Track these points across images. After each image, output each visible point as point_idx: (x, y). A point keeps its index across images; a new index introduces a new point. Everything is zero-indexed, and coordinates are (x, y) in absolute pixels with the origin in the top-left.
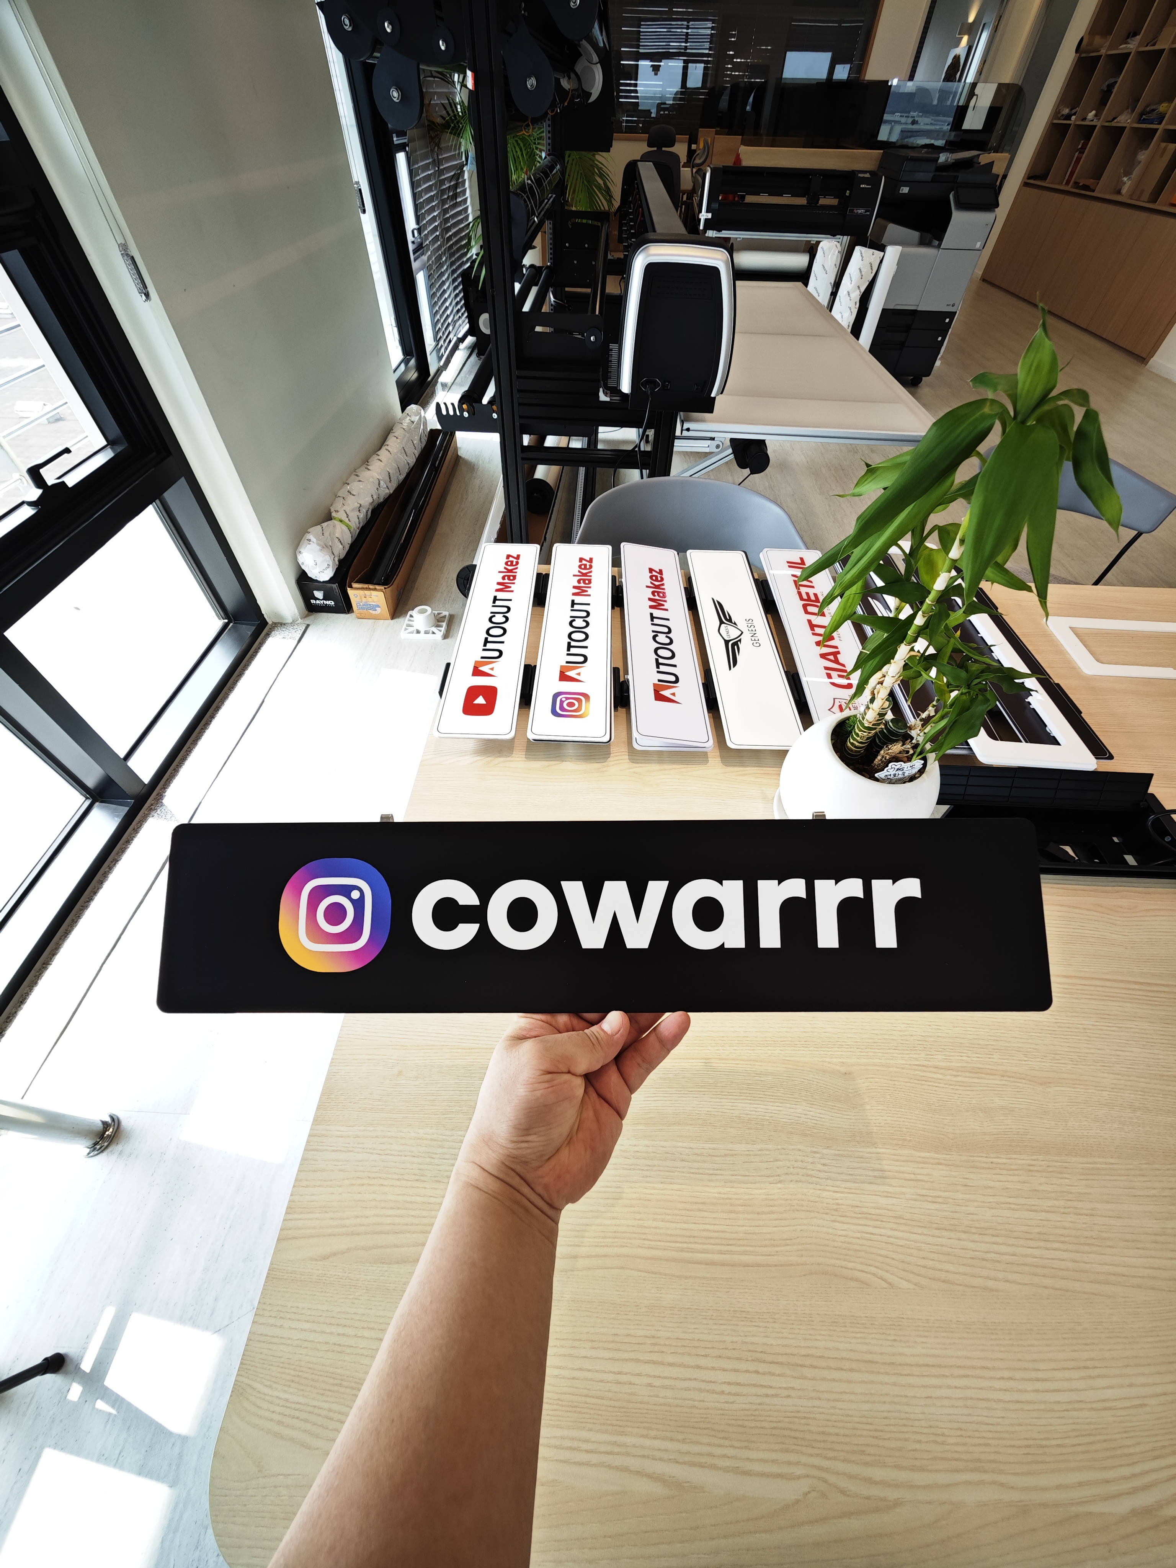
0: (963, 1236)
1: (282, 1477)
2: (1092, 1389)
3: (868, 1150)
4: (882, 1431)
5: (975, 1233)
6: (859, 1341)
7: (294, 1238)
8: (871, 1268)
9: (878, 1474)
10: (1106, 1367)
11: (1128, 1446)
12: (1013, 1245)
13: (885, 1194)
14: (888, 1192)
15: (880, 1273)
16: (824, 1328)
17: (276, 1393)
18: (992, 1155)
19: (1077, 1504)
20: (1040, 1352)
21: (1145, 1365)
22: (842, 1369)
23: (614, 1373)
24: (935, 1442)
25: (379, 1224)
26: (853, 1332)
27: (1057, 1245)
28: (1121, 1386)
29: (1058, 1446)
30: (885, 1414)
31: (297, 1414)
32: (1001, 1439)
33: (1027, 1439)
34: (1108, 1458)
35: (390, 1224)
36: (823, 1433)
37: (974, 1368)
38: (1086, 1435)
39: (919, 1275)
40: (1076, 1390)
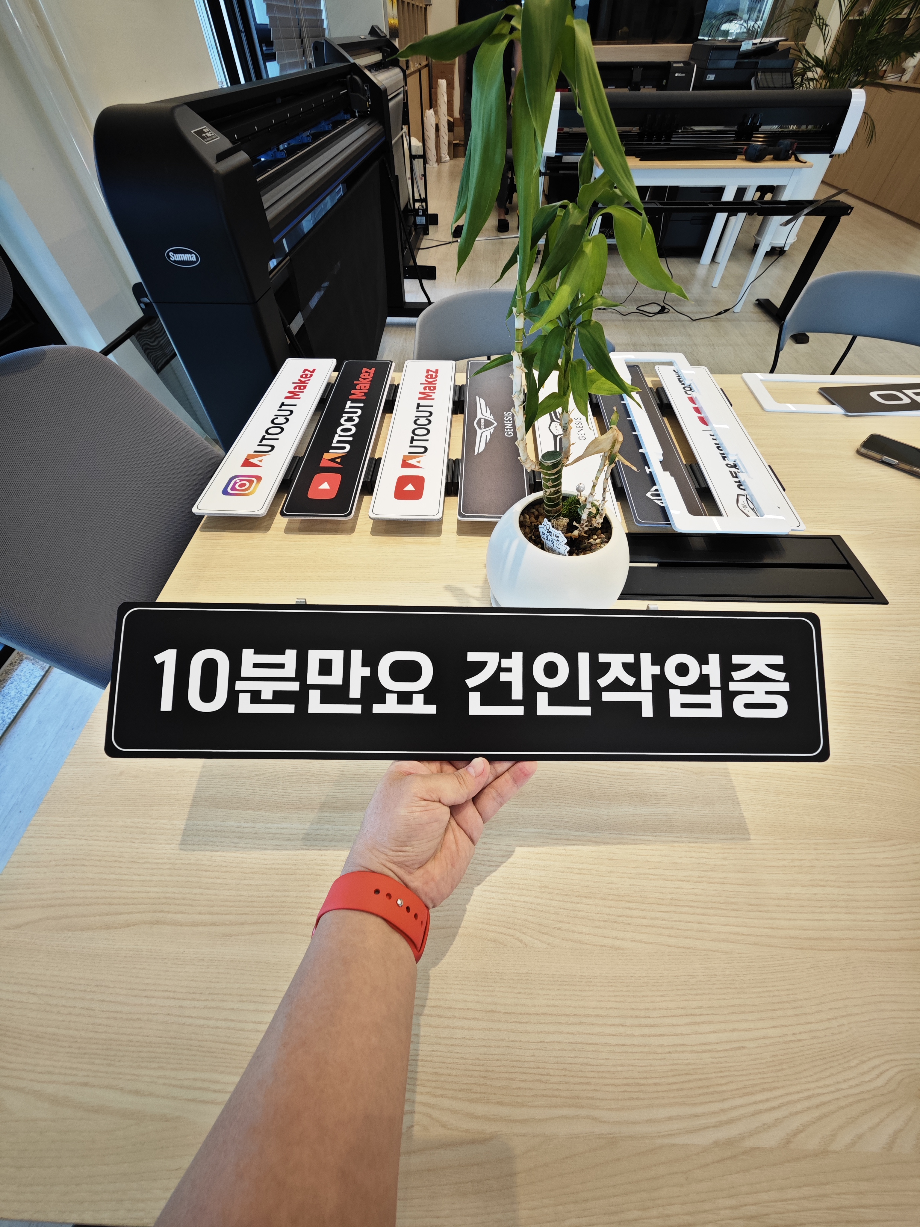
0: (600, 902)
2: (696, 1033)
3: (527, 830)
4: (491, 1071)
5: (611, 900)
6: (487, 993)
8: (509, 930)
9: (480, 1109)
10: (713, 1014)
11: (721, 1085)
12: (645, 910)
13: (536, 867)
15: (518, 934)
16: (457, 982)
18: (641, 834)
19: (664, 1136)
20: (653, 1002)
21: (750, 1012)
22: (465, 1018)
24: (539, 1081)
25: (73, 898)
26: (482, 986)
27: (685, 909)
28: (725, 1031)
29: (655, 1084)
30: (497, 1057)
32: (602, 1078)
33: (626, 1078)
34: (700, 1095)
35: (82, 898)
36: (436, 1073)
37: (588, 1016)
38: (682, 1075)
39: (553, 936)
40: (682, 1034)
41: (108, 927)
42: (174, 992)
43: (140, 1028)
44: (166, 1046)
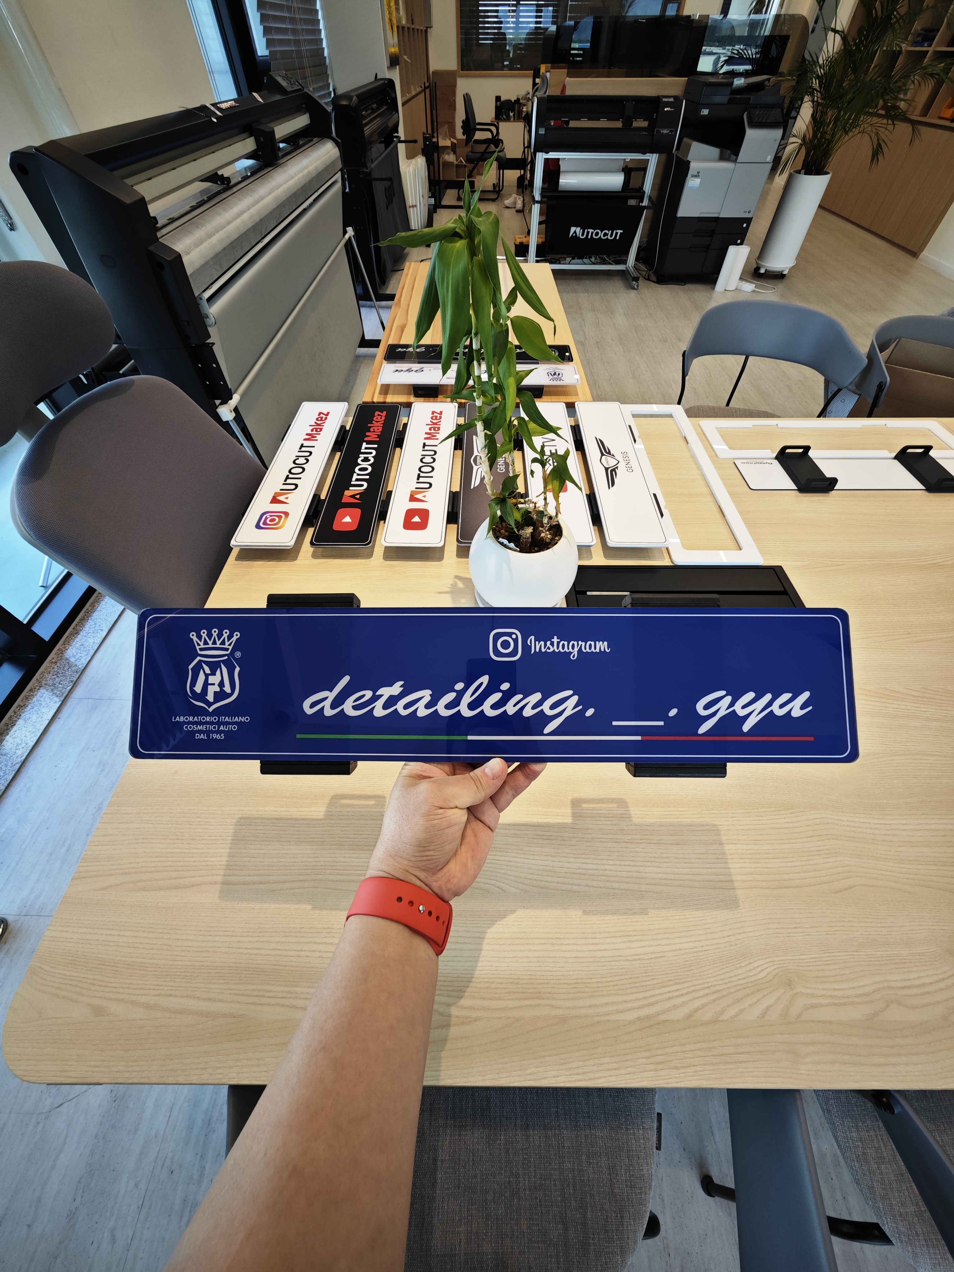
0: (563, 859)
1: (54, 1019)
2: (630, 948)
6: (474, 925)
7: (84, 878)
8: (492, 881)
10: (643, 935)
11: (646, 981)
13: (514, 836)
14: (516, 834)
15: (498, 884)
17: (57, 971)
19: (602, 1015)
23: (297, 951)
24: (512, 983)
25: (146, 867)
27: (628, 863)
28: (650, 946)
29: (597, 982)
31: (70, 982)
32: (558, 979)
33: (576, 979)
34: (630, 988)
35: (153, 867)
37: (550, 938)
38: (618, 975)
39: (526, 884)
40: (619, 949)
41: (177, 888)
42: (233, 931)
43: (208, 957)
44: (229, 968)
